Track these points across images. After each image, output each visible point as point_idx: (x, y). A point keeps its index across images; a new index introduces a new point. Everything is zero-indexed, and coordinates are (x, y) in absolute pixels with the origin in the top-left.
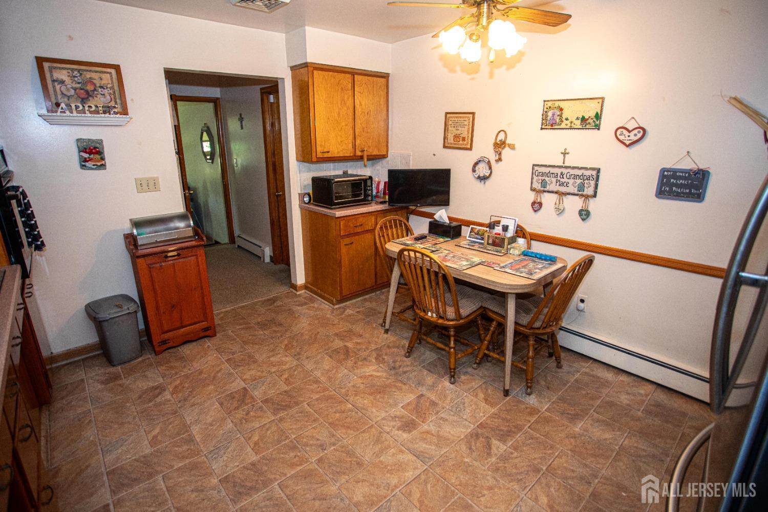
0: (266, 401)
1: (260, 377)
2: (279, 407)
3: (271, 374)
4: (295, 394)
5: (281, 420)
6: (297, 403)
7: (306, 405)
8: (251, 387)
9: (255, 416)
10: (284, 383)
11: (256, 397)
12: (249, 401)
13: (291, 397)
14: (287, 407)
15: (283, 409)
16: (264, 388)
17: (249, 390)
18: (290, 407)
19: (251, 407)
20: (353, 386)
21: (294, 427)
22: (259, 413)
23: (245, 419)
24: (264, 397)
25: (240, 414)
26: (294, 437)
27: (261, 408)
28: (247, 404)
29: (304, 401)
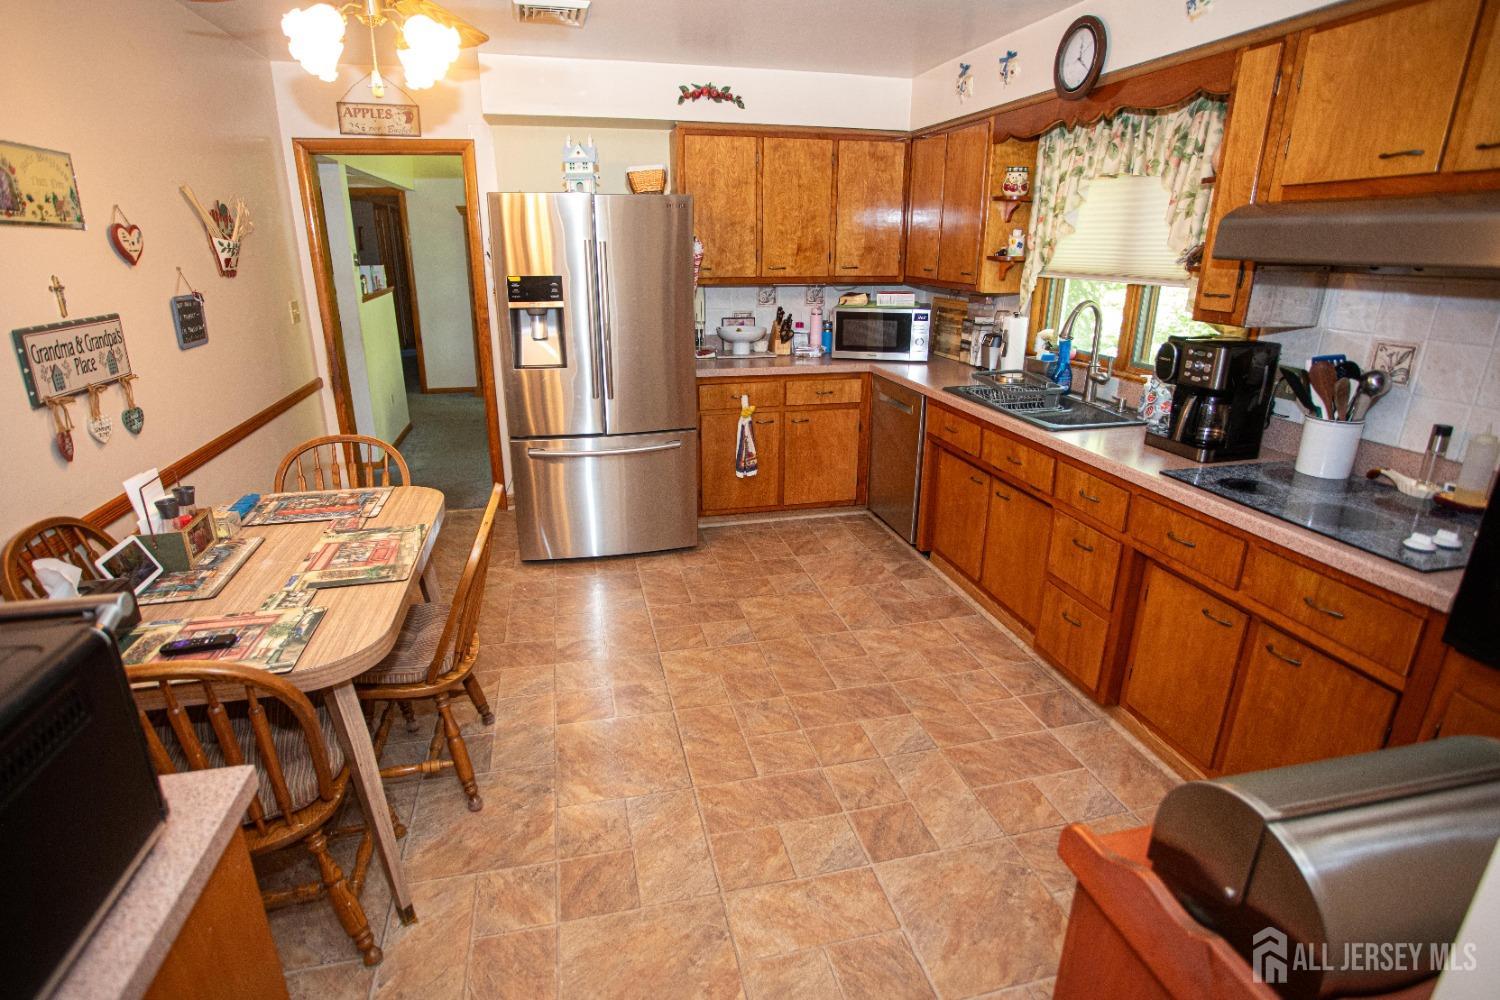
0: (833, 808)
1: (834, 880)
2: (810, 786)
3: (807, 883)
4: (770, 804)
5: (811, 762)
6: (775, 783)
7: (759, 773)
8: (859, 858)
9: (857, 782)
10: (782, 843)
11: (852, 824)
12: (866, 821)
13: (779, 800)
14: (794, 782)
15: (804, 780)
16: (832, 843)
17: (865, 851)
18: (788, 779)
19: (862, 804)
20: (650, 781)
21: (793, 745)
22: (848, 786)
23: (875, 782)
24: (835, 819)
25: (885, 798)
26: (800, 731)
27: (845, 797)
28: (871, 814)
29: (758, 782)
